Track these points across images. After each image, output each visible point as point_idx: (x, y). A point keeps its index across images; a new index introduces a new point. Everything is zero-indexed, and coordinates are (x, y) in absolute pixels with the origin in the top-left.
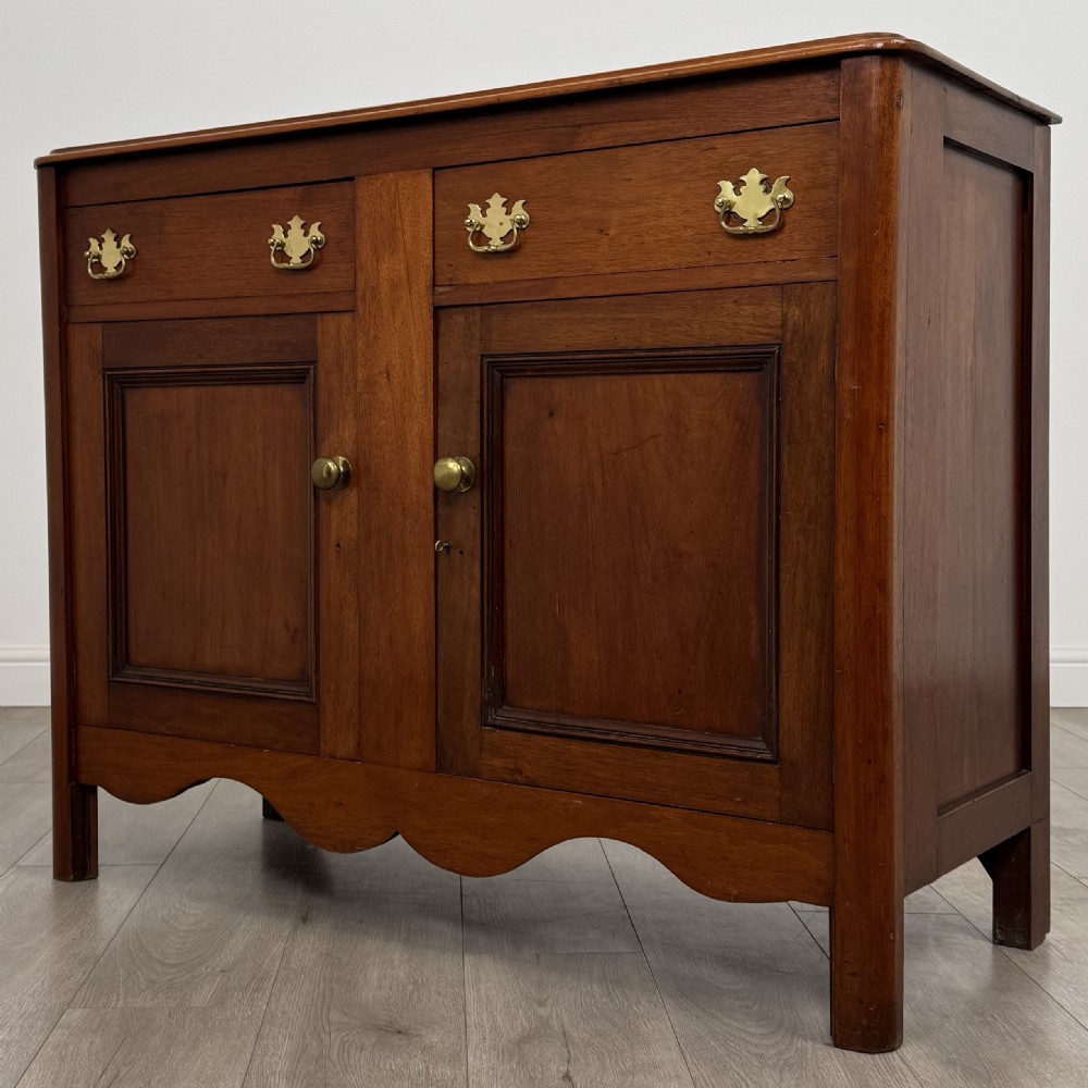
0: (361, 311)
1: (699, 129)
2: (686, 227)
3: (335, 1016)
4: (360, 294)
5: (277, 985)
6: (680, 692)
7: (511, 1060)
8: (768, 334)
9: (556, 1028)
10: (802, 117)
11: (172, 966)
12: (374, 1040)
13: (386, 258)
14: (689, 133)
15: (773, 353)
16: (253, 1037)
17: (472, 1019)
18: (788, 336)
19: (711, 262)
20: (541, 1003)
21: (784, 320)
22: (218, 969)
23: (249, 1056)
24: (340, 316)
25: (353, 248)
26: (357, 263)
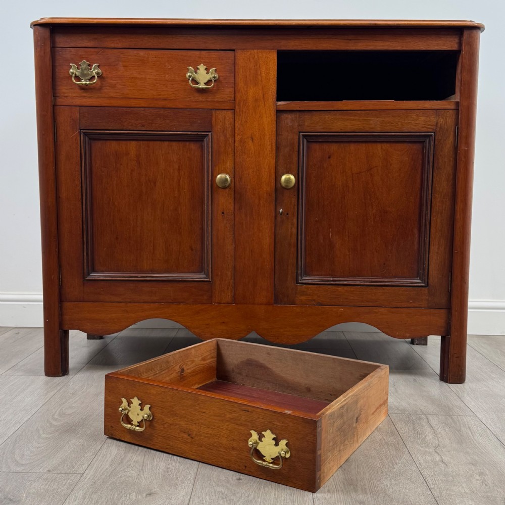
0: (238, 110)
1: (403, 47)
4: (237, 102)
6: (384, 264)
8: (430, 128)
13: (252, 88)
15: (431, 135)
18: (438, 129)
21: (437, 123)
24: (225, 112)
25: (233, 82)
26: (236, 88)
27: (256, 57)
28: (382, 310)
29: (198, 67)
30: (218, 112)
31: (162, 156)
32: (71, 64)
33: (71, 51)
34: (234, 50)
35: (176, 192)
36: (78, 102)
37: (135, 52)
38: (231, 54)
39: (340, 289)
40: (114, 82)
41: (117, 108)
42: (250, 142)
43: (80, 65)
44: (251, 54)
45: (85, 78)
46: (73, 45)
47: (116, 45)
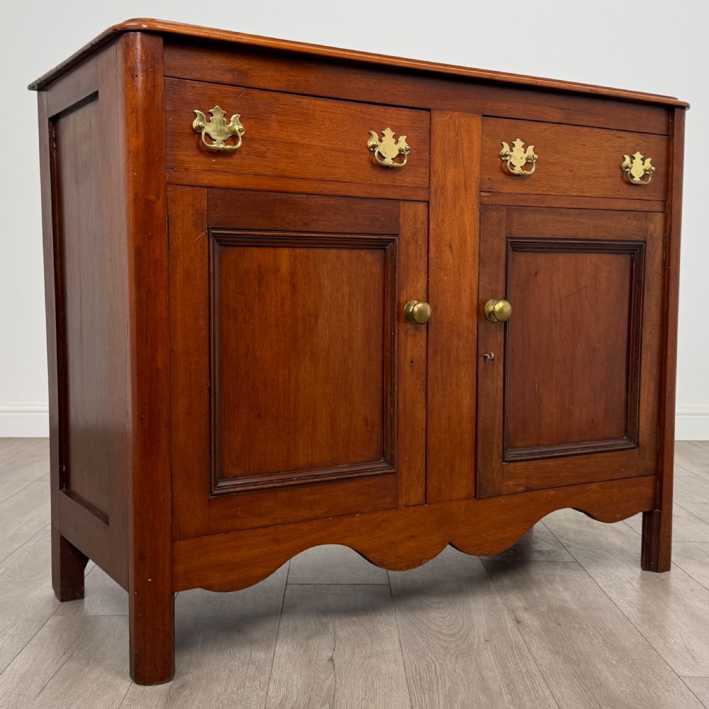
0: (434, 202)
1: (616, 125)
2: (609, 176)
4: (433, 190)
6: (593, 422)
10: (655, 131)
13: (451, 168)
14: (612, 126)
19: (619, 196)
24: (417, 204)
25: (428, 158)
26: (431, 169)
27: (457, 123)
28: (594, 486)
29: (383, 132)
30: (407, 204)
31: (328, 274)
32: (196, 111)
33: (194, 87)
34: (429, 110)
35: (346, 333)
36: (207, 179)
37: (295, 99)
38: (425, 114)
40: (262, 149)
41: (266, 193)
42: (448, 253)
43: (211, 115)
44: (450, 118)
45: (219, 139)
46: (197, 76)
47: (267, 86)
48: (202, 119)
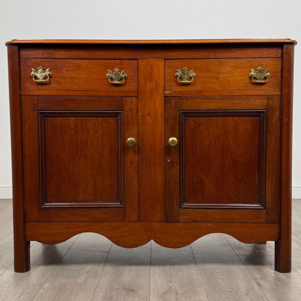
0: (140, 97)
1: (245, 56)
2: (241, 80)
3: (115, 286)
4: (139, 92)
5: (101, 276)
6: (237, 194)
7: (162, 299)
8: (263, 107)
9: (174, 289)
10: (272, 56)
11: (74, 271)
12: (125, 293)
13: (149, 83)
14: (242, 57)
15: (264, 111)
16: (93, 292)
17: (152, 286)
18: (269, 108)
19: (248, 89)
20: (170, 282)
21: (268, 104)
22: (86, 272)
23: (91, 298)
24: (132, 98)
25: (137, 79)
26: (138, 83)
27: (151, 63)
28: (236, 224)
29: (114, 70)
30: (127, 98)
31: (91, 126)
32: (32, 69)
33: (32, 61)
34: (137, 59)
35: (101, 149)
36: (37, 93)
37: (73, 61)
38: (135, 62)
39: (209, 211)
40: (60, 80)
41: (61, 97)
42: (149, 118)
43: (38, 70)
44: (148, 62)
45: (41, 78)
46: (33, 57)
47: (61, 57)
48: (34, 71)
